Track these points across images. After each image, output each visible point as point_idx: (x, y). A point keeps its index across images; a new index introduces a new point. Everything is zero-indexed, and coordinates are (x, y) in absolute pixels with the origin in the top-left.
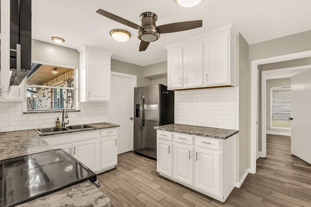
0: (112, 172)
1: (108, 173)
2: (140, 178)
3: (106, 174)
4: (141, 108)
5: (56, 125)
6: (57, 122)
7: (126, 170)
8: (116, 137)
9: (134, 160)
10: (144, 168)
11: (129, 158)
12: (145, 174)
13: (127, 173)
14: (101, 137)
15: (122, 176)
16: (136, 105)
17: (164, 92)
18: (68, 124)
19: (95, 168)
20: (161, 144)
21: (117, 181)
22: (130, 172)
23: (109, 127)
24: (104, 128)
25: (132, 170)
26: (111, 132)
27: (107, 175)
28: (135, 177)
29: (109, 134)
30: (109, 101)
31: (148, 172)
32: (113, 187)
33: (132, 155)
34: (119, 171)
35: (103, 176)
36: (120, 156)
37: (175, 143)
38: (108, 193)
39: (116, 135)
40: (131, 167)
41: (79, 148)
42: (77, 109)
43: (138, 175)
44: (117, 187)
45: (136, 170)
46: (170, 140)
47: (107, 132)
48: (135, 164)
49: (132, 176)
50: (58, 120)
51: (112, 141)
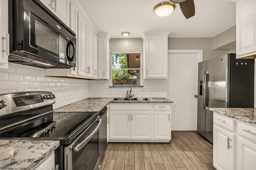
0: (165, 145)
1: (161, 145)
2: (189, 164)
3: (158, 145)
4: (204, 85)
5: (127, 96)
6: (127, 94)
7: (178, 149)
8: (169, 113)
9: (194, 142)
10: (201, 154)
11: (190, 137)
12: (198, 163)
13: (179, 152)
14: (155, 110)
15: (172, 153)
16: (200, 81)
17: (237, 64)
18: (134, 96)
19: (148, 136)
20: (219, 132)
21: (164, 156)
22: (182, 152)
23: (162, 102)
24: (156, 102)
25: (185, 152)
26: (164, 107)
27: (159, 147)
28: (184, 161)
29: (162, 109)
30: (166, 78)
31: (204, 162)
32: (158, 160)
33: (195, 136)
34: (171, 146)
35: (156, 146)
36: (181, 133)
37: (239, 137)
38: (150, 163)
39: (169, 110)
40: (186, 148)
41: (135, 116)
42: (142, 85)
43: (189, 160)
44: (160, 162)
45: (189, 154)
46: (232, 130)
47: (160, 107)
48: (193, 146)
49: (181, 157)
50: (128, 92)
51: (165, 116)
